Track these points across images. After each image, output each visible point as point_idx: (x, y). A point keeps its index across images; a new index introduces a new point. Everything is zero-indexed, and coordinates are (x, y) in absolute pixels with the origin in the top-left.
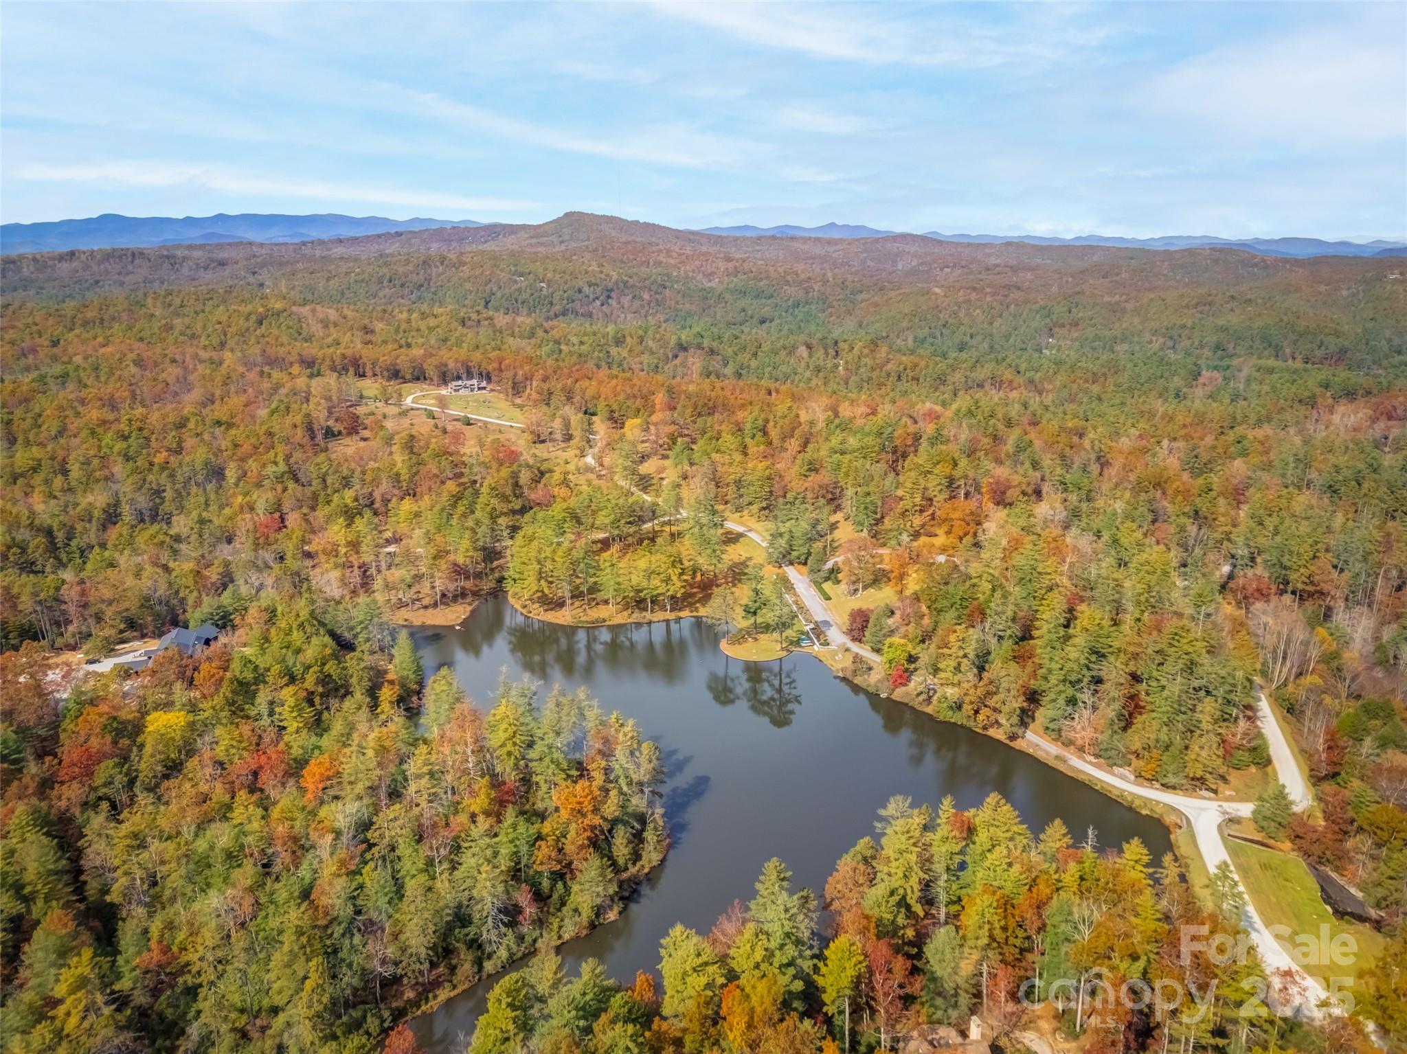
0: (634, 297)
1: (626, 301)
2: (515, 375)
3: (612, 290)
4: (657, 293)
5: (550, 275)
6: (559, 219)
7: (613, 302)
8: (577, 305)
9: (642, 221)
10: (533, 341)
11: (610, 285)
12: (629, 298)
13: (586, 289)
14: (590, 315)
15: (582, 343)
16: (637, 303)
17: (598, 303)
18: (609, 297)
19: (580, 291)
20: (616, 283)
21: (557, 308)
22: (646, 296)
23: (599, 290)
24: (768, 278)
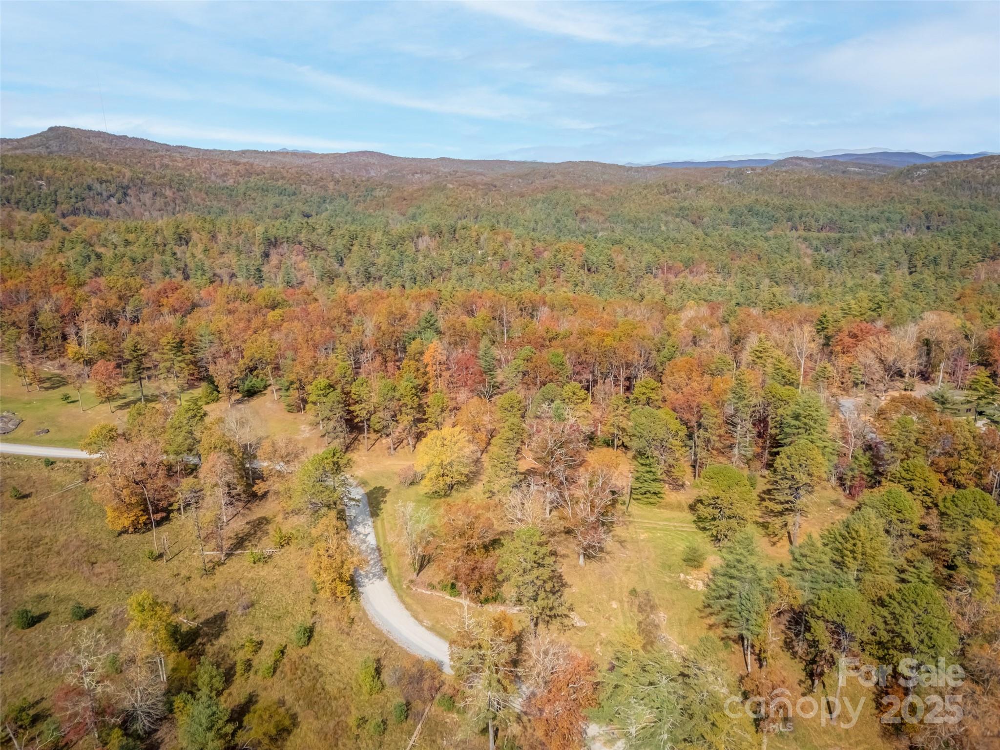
0: (155, 194)
1: (147, 198)
2: (35, 314)
3: (128, 187)
4: (179, 190)
5: (48, 172)
6: (43, 133)
7: (132, 200)
8: (89, 203)
9: (130, 136)
10: (48, 243)
11: (126, 181)
12: (150, 194)
13: (97, 186)
14: (107, 214)
15: (127, 243)
16: (160, 202)
17: (113, 201)
18: (125, 194)
19: (90, 188)
20: (132, 180)
21: (65, 207)
22: (168, 193)
23: (112, 188)
24: (283, 178)
